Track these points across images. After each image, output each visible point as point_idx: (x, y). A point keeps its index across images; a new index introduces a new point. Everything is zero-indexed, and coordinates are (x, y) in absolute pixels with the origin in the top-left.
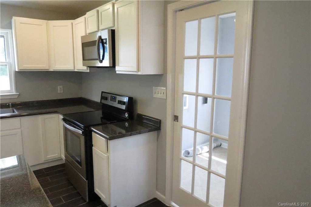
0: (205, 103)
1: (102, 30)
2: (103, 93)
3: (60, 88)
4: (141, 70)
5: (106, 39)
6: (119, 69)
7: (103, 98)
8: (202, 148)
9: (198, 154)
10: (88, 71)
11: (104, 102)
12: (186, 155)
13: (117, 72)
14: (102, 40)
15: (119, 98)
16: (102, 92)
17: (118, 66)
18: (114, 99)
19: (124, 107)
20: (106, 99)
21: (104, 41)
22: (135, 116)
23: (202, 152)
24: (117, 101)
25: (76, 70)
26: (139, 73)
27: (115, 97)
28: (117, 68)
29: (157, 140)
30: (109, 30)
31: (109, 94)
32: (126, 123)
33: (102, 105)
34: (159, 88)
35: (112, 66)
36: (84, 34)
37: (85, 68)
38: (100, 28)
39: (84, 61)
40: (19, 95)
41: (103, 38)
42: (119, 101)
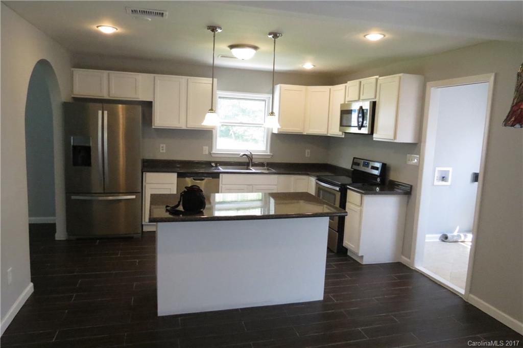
0: (475, 181)
1: (363, 100)
2: (355, 160)
3: (308, 152)
4: (397, 138)
5: (367, 110)
6: (376, 136)
7: (354, 163)
8: (465, 236)
9: (460, 241)
10: (343, 136)
11: (356, 167)
12: (444, 239)
13: (374, 139)
14: (363, 110)
15: (372, 164)
16: (354, 158)
17: (376, 133)
18: (366, 165)
19: (376, 172)
20: (358, 164)
21: (365, 111)
22: (387, 183)
23: (465, 240)
24: (370, 167)
25: (329, 135)
26: (395, 141)
27: (368, 163)
28: (375, 135)
29: (407, 205)
30: (370, 102)
31: (361, 160)
32: (378, 188)
33: (353, 171)
34: (413, 155)
35: (370, 133)
36: (343, 102)
37: (341, 133)
38: (361, 98)
39: (341, 127)
40: (272, 156)
41: (364, 108)
42: (372, 166)
